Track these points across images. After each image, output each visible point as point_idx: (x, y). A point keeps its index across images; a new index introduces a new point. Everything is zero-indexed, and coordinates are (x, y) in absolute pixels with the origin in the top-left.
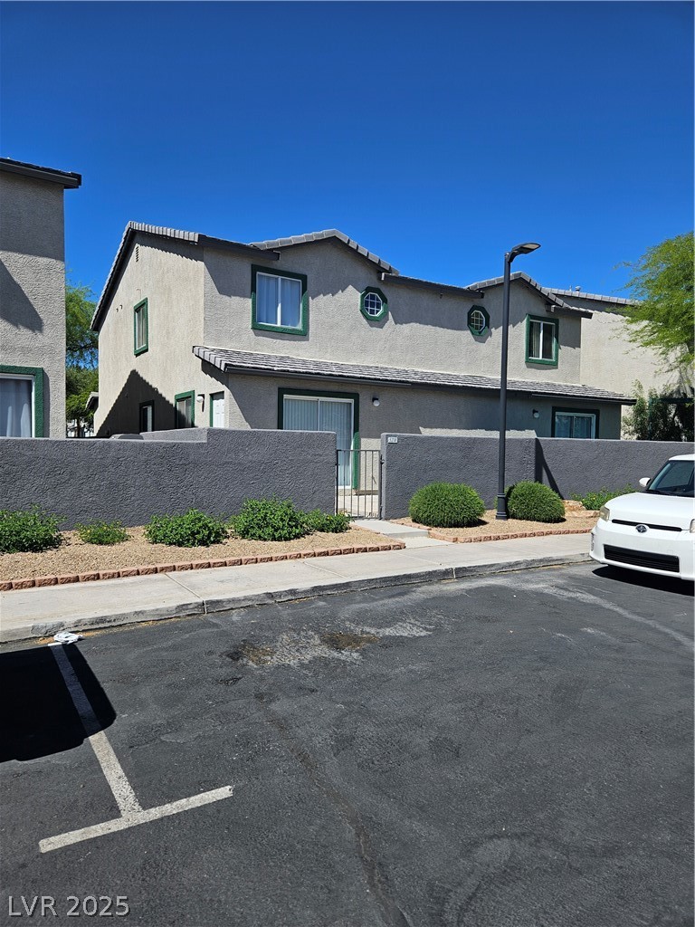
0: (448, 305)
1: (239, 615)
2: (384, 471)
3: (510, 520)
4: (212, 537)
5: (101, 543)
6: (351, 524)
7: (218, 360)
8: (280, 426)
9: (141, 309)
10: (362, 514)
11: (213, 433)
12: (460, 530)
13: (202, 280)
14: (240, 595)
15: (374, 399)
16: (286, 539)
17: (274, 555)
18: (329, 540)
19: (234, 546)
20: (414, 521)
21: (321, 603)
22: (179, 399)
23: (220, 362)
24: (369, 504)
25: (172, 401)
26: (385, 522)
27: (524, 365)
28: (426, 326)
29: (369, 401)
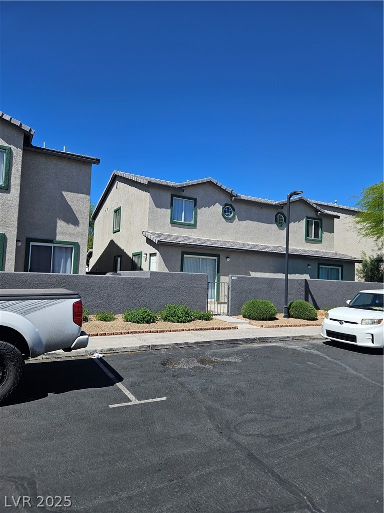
0: (265, 212)
1: (164, 351)
2: (230, 293)
3: (290, 318)
4: (151, 320)
5: (105, 320)
6: (214, 317)
7: (155, 238)
8: (182, 270)
9: (117, 211)
10: (219, 313)
11: (152, 273)
12: (265, 322)
13: (148, 201)
14: (165, 343)
15: (227, 258)
16: (184, 322)
17: (178, 329)
18: (203, 324)
19: (161, 324)
20: (244, 317)
21: (198, 349)
22: (134, 255)
23: (155, 240)
24: (222, 309)
25: (131, 256)
26: (230, 317)
27: (304, 241)
28: (254, 222)
29: (225, 258)
